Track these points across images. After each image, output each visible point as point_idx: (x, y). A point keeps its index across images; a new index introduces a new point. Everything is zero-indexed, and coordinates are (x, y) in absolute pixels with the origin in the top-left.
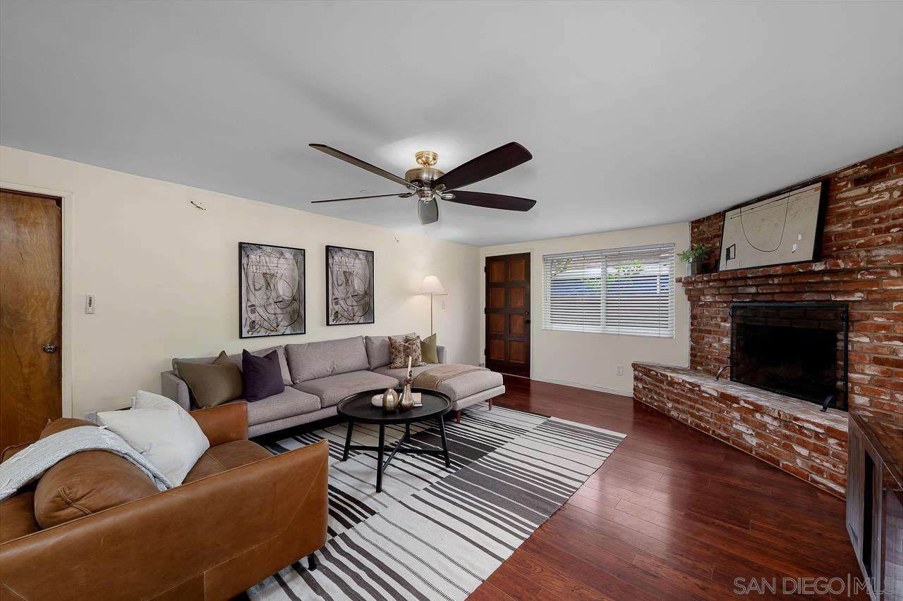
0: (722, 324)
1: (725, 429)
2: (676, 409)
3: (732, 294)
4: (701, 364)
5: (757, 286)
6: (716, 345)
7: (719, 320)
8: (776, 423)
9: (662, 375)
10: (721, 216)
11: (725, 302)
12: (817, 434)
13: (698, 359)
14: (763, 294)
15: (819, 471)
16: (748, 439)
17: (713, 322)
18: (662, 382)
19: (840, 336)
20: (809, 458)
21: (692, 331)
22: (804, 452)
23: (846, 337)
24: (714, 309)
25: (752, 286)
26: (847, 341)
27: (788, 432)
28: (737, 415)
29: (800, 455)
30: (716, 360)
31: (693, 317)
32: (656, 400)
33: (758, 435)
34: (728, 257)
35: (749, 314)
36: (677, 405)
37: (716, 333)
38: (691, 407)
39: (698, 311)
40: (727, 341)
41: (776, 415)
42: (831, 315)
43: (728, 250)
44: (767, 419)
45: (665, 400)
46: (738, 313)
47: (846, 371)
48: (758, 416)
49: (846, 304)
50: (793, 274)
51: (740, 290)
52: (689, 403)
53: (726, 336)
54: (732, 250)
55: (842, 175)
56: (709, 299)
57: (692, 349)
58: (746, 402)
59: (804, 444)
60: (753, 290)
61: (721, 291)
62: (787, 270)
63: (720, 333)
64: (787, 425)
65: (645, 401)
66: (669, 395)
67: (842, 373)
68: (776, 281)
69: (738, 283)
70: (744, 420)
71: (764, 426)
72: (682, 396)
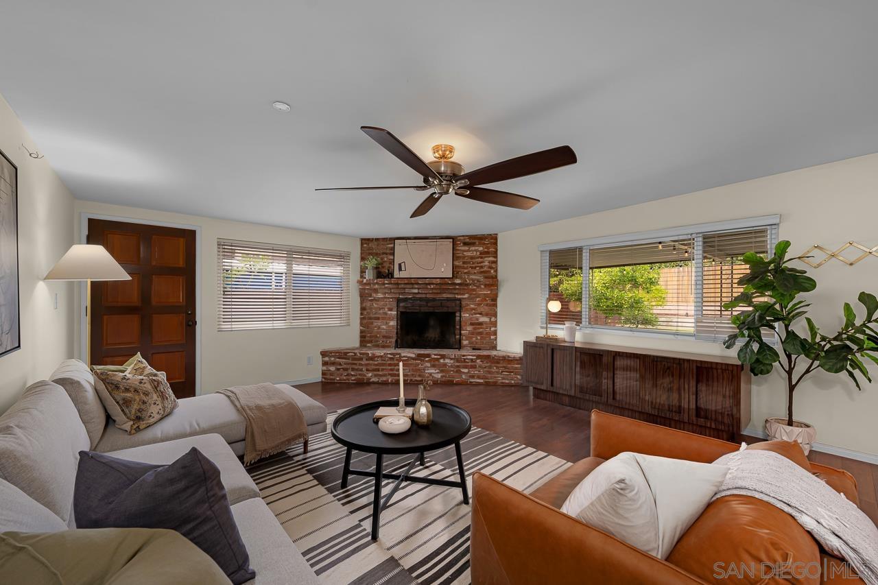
0: (389, 312)
1: (420, 376)
2: (376, 376)
3: (399, 293)
4: (370, 342)
5: (418, 289)
6: (384, 327)
7: (386, 310)
8: (452, 361)
9: (361, 354)
10: (393, 240)
11: (391, 298)
12: (472, 360)
13: (367, 339)
14: (422, 293)
15: (473, 377)
16: (436, 376)
17: (381, 311)
18: (361, 359)
19: (458, 314)
20: (468, 372)
21: (361, 319)
22: (466, 371)
23: (460, 314)
24: (383, 303)
25: (415, 288)
26: (460, 316)
27: (458, 364)
28: (428, 365)
29: (464, 373)
30: (384, 337)
31: (363, 309)
32: (352, 375)
33: (442, 371)
34: (400, 269)
35: (409, 305)
36: (376, 373)
37: (383, 318)
38: (391, 370)
39: (368, 304)
40: (393, 323)
41: (453, 357)
42: (454, 305)
43: (400, 265)
44: (447, 361)
45: (365, 372)
46: (401, 305)
47: (460, 331)
48: (442, 361)
49: (460, 300)
50: (443, 283)
51: (407, 291)
52: (390, 368)
53: (392, 320)
54: (403, 264)
55: (459, 238)
56: (380, 295)
57: (362, 332)
58: (435, 355)
59: (465, 367)
60: (416, 291)
61: (392, 291)
62: (442, 281)
63: (386, 318)
64: (458, 360)
65: (340, 380)
66: (369, 367)
67: (459, 332)
68: (432, 287)
69: (408, 286)
70: (433, 366)
71: (445, 365)
72: (383, 365)
